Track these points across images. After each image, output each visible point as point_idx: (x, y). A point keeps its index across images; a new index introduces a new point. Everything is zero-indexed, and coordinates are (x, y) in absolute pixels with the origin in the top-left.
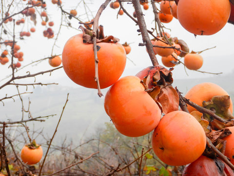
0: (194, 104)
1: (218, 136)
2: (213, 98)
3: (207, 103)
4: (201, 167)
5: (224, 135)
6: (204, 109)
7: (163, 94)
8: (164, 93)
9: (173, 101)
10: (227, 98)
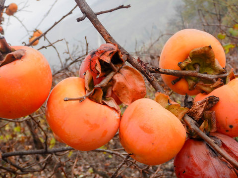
0: (168, 71)
1: (203, 109)
2: (190, 55)
3: (184, 65)
4: (189, 157)
5: (210, 105)
6: (183, 72)
7: (116, 84)
8: (117, 81)
9: (135, 84)
10: (207, 49)
